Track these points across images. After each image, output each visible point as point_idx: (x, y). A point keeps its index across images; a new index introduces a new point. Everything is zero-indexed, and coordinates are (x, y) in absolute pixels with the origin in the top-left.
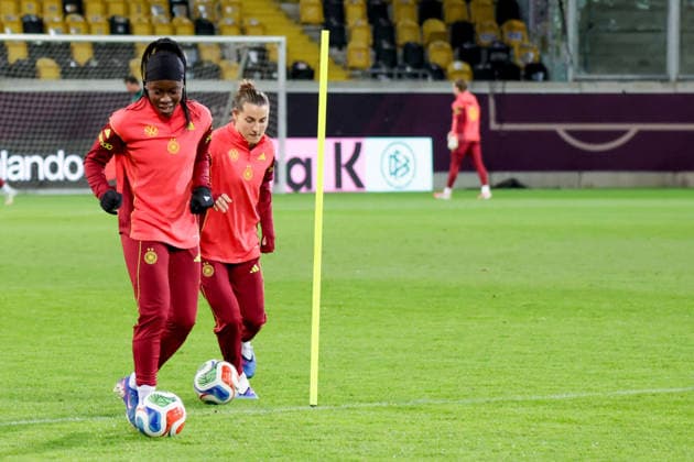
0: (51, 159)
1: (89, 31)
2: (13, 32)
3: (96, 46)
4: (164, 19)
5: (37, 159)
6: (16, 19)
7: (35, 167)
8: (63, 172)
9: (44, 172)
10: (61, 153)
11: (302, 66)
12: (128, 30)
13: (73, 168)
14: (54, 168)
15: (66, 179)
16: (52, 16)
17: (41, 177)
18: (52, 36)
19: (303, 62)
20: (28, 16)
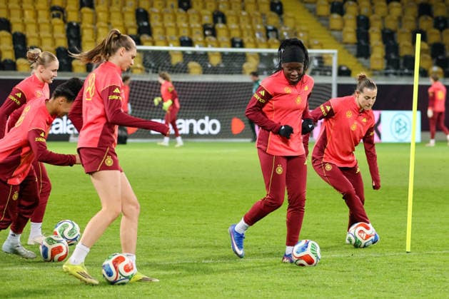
0: (201, 121)
1: (219, 46)
2: (174, 46)
3: (222, 54)
4: (263, 40)
5: (193, 121)
6: (176, 38)
7: (191, 126)
8: (208, 129)
9: (197, 129)
10: (207, 118)
11: (344, 68)
12: (242, 45)
13: (214, 127)
14: (203, 127)
15: (210, 134)
16: (197, 37)
17: (195, 132)
18: (197, 48)
19: (345, 66)
20: (183, 37)
